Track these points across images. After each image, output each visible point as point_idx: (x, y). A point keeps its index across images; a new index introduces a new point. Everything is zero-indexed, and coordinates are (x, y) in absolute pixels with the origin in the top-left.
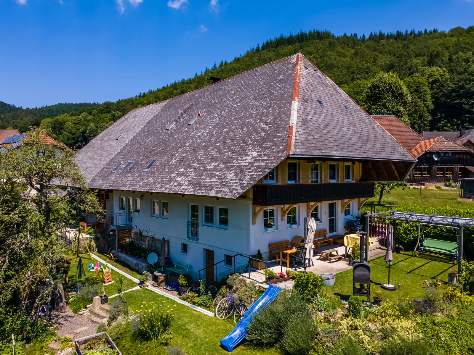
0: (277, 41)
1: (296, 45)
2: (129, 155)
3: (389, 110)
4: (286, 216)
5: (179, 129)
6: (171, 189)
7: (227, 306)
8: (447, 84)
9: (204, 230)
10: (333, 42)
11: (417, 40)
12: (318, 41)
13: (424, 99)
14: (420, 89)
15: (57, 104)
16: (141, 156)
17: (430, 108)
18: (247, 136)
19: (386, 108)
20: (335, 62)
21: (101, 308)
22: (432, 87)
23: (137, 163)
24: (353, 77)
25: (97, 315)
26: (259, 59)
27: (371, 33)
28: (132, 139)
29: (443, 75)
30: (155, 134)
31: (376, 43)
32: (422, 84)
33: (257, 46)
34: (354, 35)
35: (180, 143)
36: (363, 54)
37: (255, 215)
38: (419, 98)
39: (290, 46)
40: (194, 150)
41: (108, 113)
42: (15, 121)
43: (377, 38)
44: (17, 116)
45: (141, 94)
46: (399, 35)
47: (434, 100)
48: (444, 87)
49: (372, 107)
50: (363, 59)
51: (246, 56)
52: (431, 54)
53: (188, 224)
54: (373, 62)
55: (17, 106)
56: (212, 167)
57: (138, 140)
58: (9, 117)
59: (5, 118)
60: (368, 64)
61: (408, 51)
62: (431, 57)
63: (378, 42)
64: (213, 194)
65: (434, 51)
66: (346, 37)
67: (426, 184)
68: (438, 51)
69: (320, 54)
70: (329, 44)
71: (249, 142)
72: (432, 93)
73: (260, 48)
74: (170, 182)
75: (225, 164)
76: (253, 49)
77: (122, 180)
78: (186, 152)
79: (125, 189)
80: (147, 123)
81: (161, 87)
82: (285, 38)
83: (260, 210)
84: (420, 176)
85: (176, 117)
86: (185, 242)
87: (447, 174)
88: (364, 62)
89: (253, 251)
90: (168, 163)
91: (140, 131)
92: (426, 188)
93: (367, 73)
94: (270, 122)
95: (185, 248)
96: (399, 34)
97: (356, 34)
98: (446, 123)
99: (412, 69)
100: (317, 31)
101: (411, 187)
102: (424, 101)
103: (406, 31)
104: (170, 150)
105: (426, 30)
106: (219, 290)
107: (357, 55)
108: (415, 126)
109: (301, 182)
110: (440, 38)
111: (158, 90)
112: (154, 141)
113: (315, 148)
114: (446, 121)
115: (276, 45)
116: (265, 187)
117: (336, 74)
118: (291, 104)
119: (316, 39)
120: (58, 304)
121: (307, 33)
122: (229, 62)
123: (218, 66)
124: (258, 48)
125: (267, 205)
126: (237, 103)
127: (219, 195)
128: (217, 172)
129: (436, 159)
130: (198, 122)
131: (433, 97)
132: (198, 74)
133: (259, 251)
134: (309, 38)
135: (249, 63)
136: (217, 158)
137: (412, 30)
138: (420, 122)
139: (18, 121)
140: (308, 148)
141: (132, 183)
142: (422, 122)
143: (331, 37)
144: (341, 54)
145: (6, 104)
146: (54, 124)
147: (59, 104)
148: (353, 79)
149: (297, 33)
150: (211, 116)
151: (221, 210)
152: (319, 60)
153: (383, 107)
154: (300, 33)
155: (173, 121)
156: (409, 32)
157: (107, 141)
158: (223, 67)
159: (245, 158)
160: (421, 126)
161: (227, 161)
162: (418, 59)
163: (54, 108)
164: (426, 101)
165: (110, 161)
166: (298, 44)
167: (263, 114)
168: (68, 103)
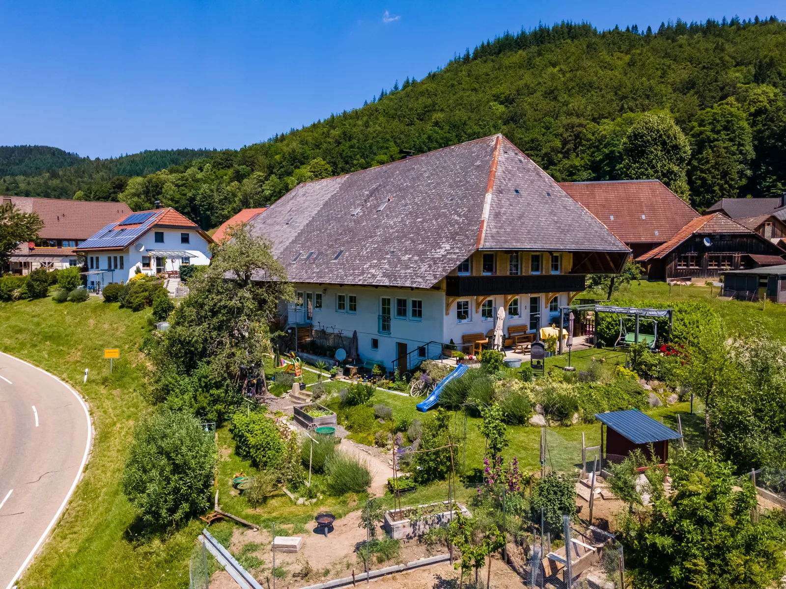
0: (498, 43)
1: (531, 50)
2: (308, 244)
3: (657, 172)
4: (481, 308)
5: (366, 215)
6: (365, 280)
7: (421, 387)
8: (779, 116)
9: (396, 323)
10: (594, 43)
11: (740, 35)
12: (569, 41)
13: (739, 142)
14: (733, 125)
15: (143, 151)
16: (325, 245)
17: (749, 157)
18: (441, 227)
19: (653, 167)
20: (595, 78)
21: (300, 393)
22: (754, 122)
23: (320, 253)
24: (623, 105)
25: (299, 399)
26: (469, 76)
27: (663, 24)
28: (307, 224)
29: (773, 101)
30: (338, 220)
31: (670, 41)
32: (736, 116)
33: (465, 53)
34: (633, 28)
35: (370, 232)
36: (643, 64)
37: (448, 305)
38: (731, 140)
39: (520, 52)
40: (387, 241)
41: (229, 167)
42: (80, 179)
43: (671, 33)
44: (83, 172)
45: (277, 135)
46: (710, 28)
47: (756, 143)
48: (773, 121)
49: (631, 166)
50: (644, 72)
51: (447, 70)
52: (760, 62)
53: (379, 319)
54: (661, 77)
55: (82, 155)
56: (406, 259)
57: (317, 226)
58: (71, 173)
59: (65, 175)
60: (651, 81)
61: (722, 57)
62: (760, 67)
63: (674, 41)
64: (408, 284)
65: (765, 57)
66: (618, 33)
67: (693, 279)
68: (771, 57)
69: (571, 65)
70: (588, 47)
71: (443, 235)
72: (755, 131)
73: (471, 56)
74: (363, 273)
75: (418, 256)
76: (459, 58)
77: (306, 272)
78: (377, 242)
79: (312, 281)
80: (324, 205)
81: (308, 124)
82: (513, 37)
83: (453, 301)
84: (685, 267)
85: (360, 199)
86: (375, 337)
87: (724, 265)
88: (644, 79)
89: (446, 341)
90: (359, 253)
91: (316, 214)
92: (692, 285)
93: (648, 97)
94: (464, 215)
95: (375, 343)
96: (711, 24)
97: (636, 26)
98: (775, 181)
99: (727, 88)
100: (568, 24)
101: (672, 283)
102: (740, 145)
103: (724, 20)
104: (358, 240)
105: (757, 18)
106: (413, 375)
107: (633, 65)
108: (715, 188)
109: (498, 274)
110: (779, 33)
111: (305, 130)
112: (338, 229)
113: (506, 242)
114: (775, 177)
115: (496, 50)
116: (458, 278)
117: (596, 100)
118: (484, 197)
119: (566, 37)
120: (261, 389)
121: (551, 29)
122: (419, 81)
123: (400, 87)
124: (468, 55)
125: (459, 295)
126: (432, 190)
127: (414, 286)
128: (411, 263)
129: (707, 244)
130: (389, 208)
131: (755, 138)
132: (369, 102)
133: (452, 340)
134: (554, 36)
135: (451, 82)
136: (411, 250)
137: (734, 17)
138: (723, 182)
139: (85, 179)
140: (499, 241)
141: (320, 274)
142: (726, 182)
143: (591, 34)
144: (605, 65)
145: (65, 152)
146: (147, 187)
147: (146, 151)
148: (622, 109)
149: (532, 29)
150: (403, 202)
151: (414, 302)
152: (568, 75)
153: (649, 165)
154: (538, 29)
155: (359, 205)
156: (729, 21)
157: (273, 225)
158: (410, 88)
159: (438, 251)
160: (725, 189)
161: (421, 253)
162: (738, 71)
163: (137, 159)
164: (743, 145)
165: (285, 250)
166: (534, 49)
167: (458, 206)
168: (159, 150)
